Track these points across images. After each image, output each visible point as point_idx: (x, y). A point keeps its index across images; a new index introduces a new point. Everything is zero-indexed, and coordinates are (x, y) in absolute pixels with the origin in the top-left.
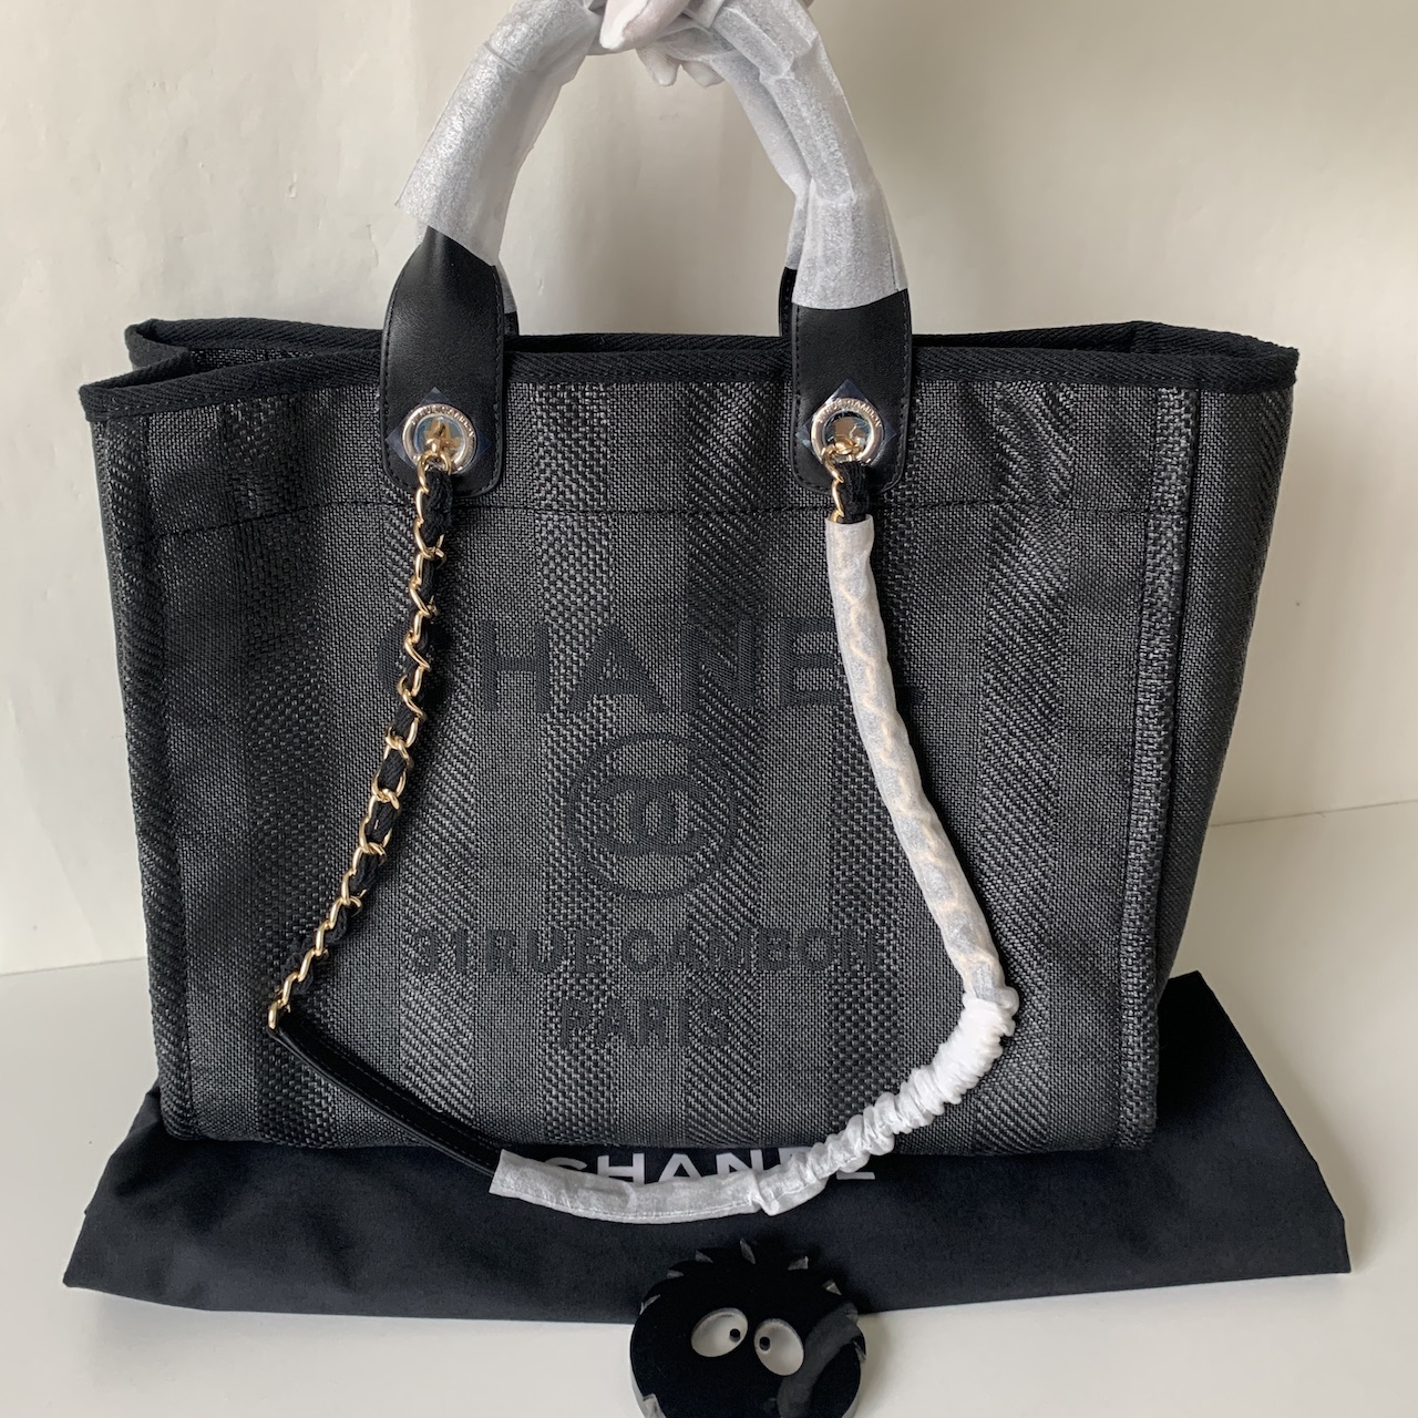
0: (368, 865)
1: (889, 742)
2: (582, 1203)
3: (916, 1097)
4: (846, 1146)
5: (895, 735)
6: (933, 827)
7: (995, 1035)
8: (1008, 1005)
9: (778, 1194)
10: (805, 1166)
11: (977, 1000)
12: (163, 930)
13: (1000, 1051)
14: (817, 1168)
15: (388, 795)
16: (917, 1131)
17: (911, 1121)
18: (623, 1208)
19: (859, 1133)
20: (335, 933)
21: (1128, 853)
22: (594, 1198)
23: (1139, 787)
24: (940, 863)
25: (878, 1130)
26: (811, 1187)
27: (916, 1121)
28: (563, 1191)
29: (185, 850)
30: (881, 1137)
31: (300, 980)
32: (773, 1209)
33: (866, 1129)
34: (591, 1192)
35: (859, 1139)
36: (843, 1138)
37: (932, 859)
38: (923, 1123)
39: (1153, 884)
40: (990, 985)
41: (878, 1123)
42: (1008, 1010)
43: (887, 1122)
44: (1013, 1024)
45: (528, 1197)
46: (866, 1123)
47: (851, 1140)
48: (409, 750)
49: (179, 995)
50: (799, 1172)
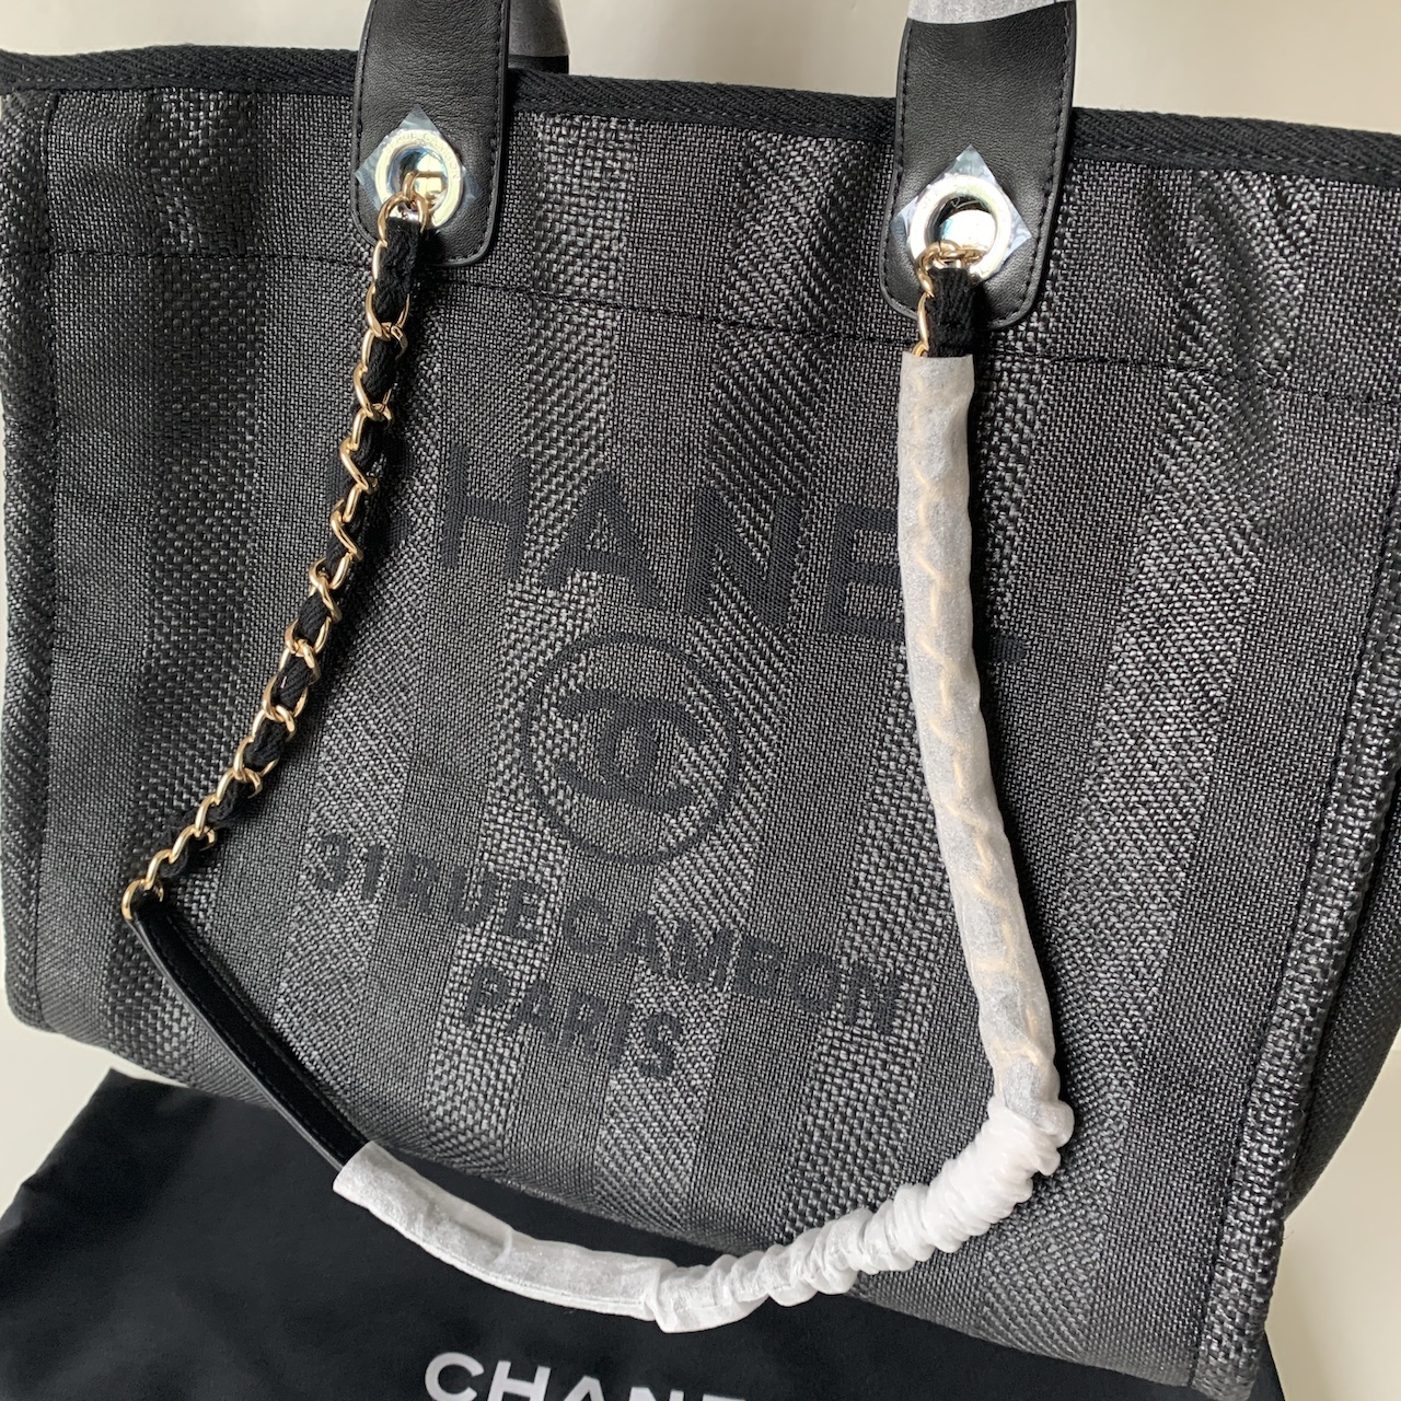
0: (269, 733)
1: (946, 703)
2: (439, 1239)
3: (890, 1226)
4: (782, 1268)
5: (956, 694)
6: (990, 841)
7: (1018, 1168)
8: (1050, 1129)
9: (679, 1305)
10: (723, 1278)
11: (1006, 1110)
12: (20, 758)
13: (1026, 1194)
14: (737, 1285)
15: (305, 651)
16: (884, 1277)
17: (873, 1259)
18: (488, 1263)
19: (803, 1254)
20: (219, 810)
21: (1289, 948)
22: (456, 1237)
23: (1327, 851)
24: (989, 896)
25: (828, 1258)
26: (724, 1310)
27: (881, 1261)
28: (421, 1216)
29: (60, 667)
30: (829, 1269)
31: (172, 860)
32: (669, 1325)
33: (814, 1252)
34: (457, 1229)
35: (799, 1264)
36: (783, 1255)
37: (978, 888)
38: (893, 1266)
39: (1319, 1005)
40: (1027, 1093)
41: (831, 1249)
42: (1053, 1137)
43: (842, 1250)
44: (1056, 1160)
45: (377, 1211)
46: (817, 1243)
47: (792, 1260)
48: (334, 594)
49: (32, 845)
50: (714, 1283)
